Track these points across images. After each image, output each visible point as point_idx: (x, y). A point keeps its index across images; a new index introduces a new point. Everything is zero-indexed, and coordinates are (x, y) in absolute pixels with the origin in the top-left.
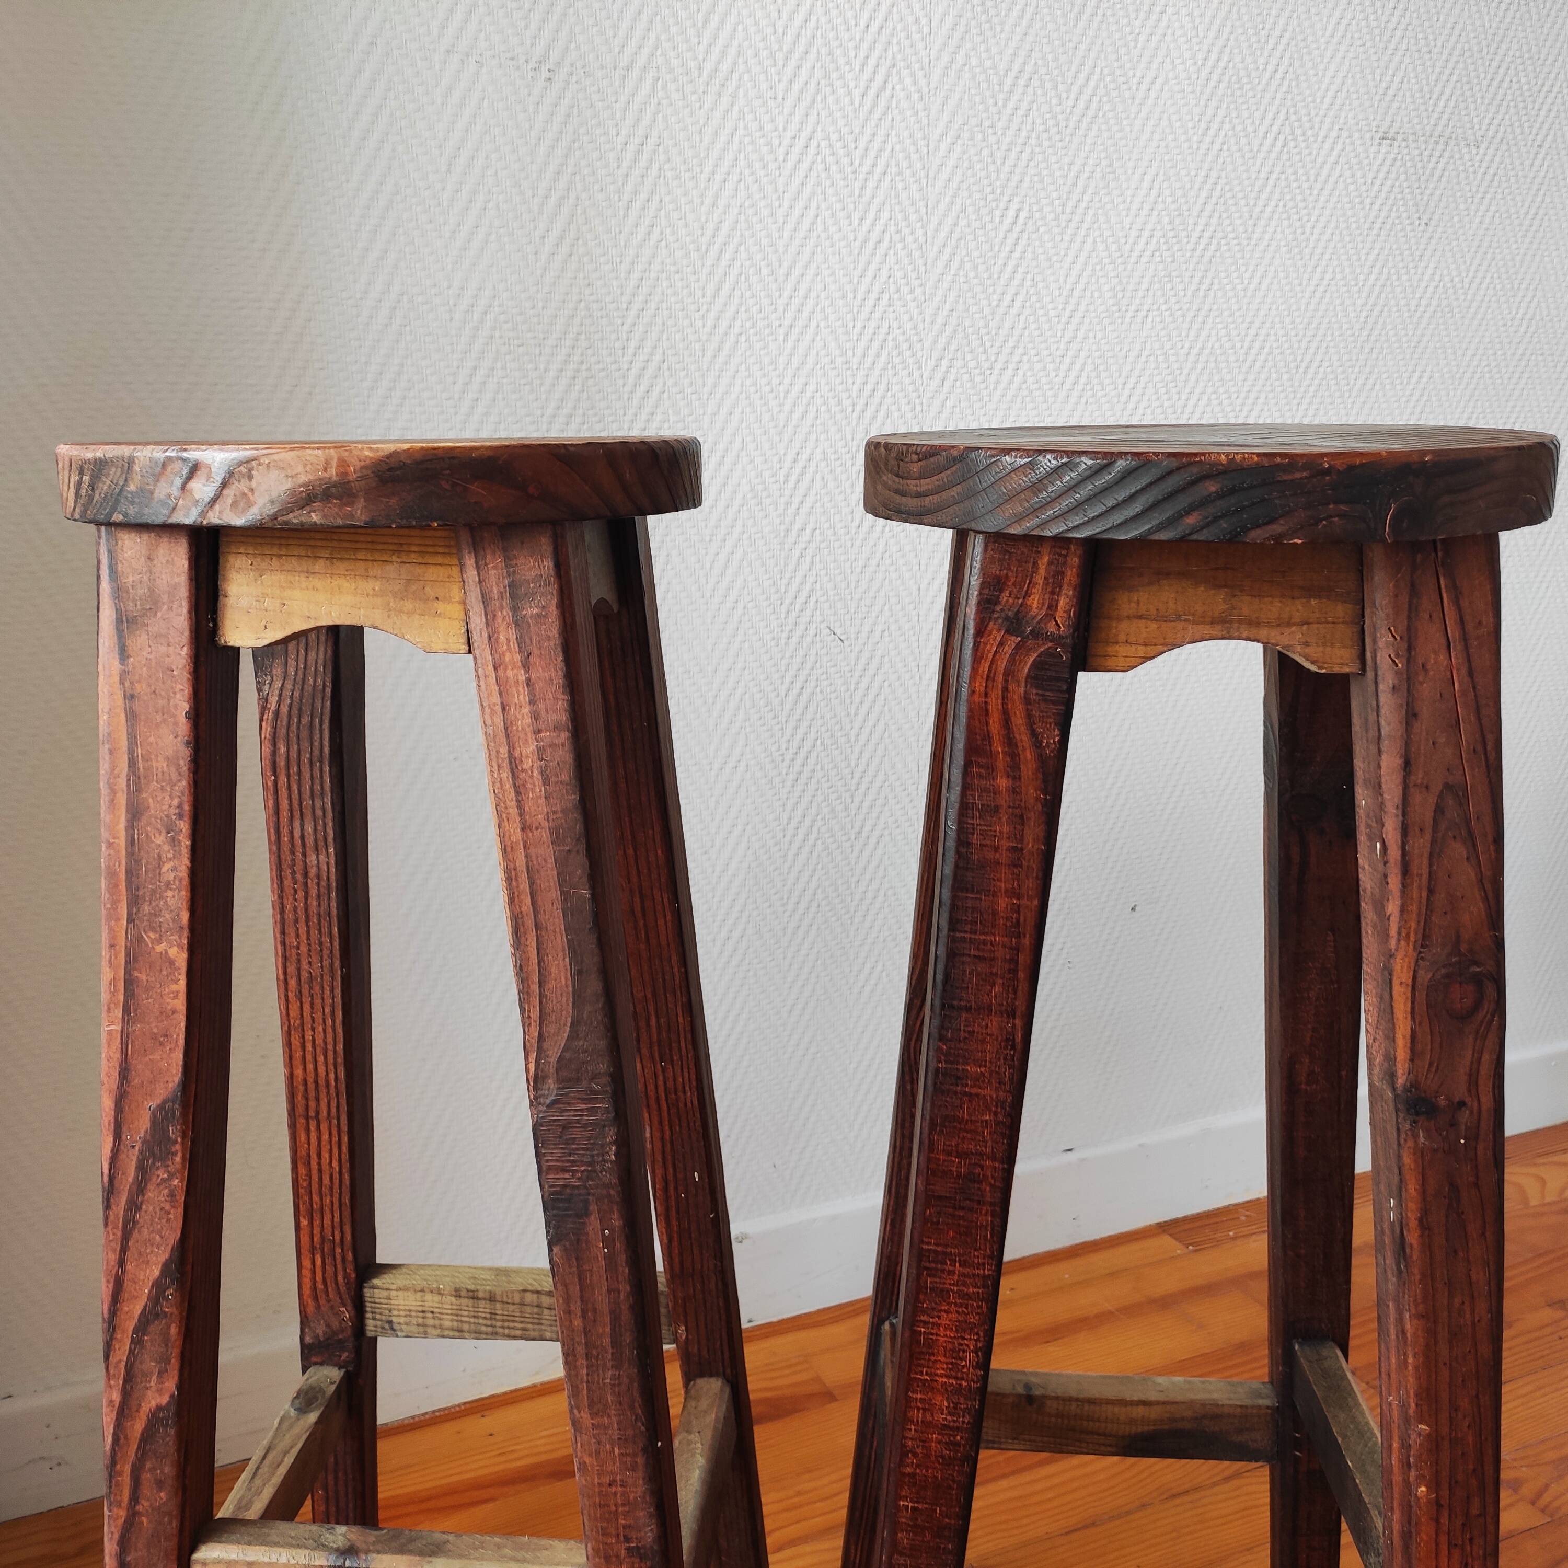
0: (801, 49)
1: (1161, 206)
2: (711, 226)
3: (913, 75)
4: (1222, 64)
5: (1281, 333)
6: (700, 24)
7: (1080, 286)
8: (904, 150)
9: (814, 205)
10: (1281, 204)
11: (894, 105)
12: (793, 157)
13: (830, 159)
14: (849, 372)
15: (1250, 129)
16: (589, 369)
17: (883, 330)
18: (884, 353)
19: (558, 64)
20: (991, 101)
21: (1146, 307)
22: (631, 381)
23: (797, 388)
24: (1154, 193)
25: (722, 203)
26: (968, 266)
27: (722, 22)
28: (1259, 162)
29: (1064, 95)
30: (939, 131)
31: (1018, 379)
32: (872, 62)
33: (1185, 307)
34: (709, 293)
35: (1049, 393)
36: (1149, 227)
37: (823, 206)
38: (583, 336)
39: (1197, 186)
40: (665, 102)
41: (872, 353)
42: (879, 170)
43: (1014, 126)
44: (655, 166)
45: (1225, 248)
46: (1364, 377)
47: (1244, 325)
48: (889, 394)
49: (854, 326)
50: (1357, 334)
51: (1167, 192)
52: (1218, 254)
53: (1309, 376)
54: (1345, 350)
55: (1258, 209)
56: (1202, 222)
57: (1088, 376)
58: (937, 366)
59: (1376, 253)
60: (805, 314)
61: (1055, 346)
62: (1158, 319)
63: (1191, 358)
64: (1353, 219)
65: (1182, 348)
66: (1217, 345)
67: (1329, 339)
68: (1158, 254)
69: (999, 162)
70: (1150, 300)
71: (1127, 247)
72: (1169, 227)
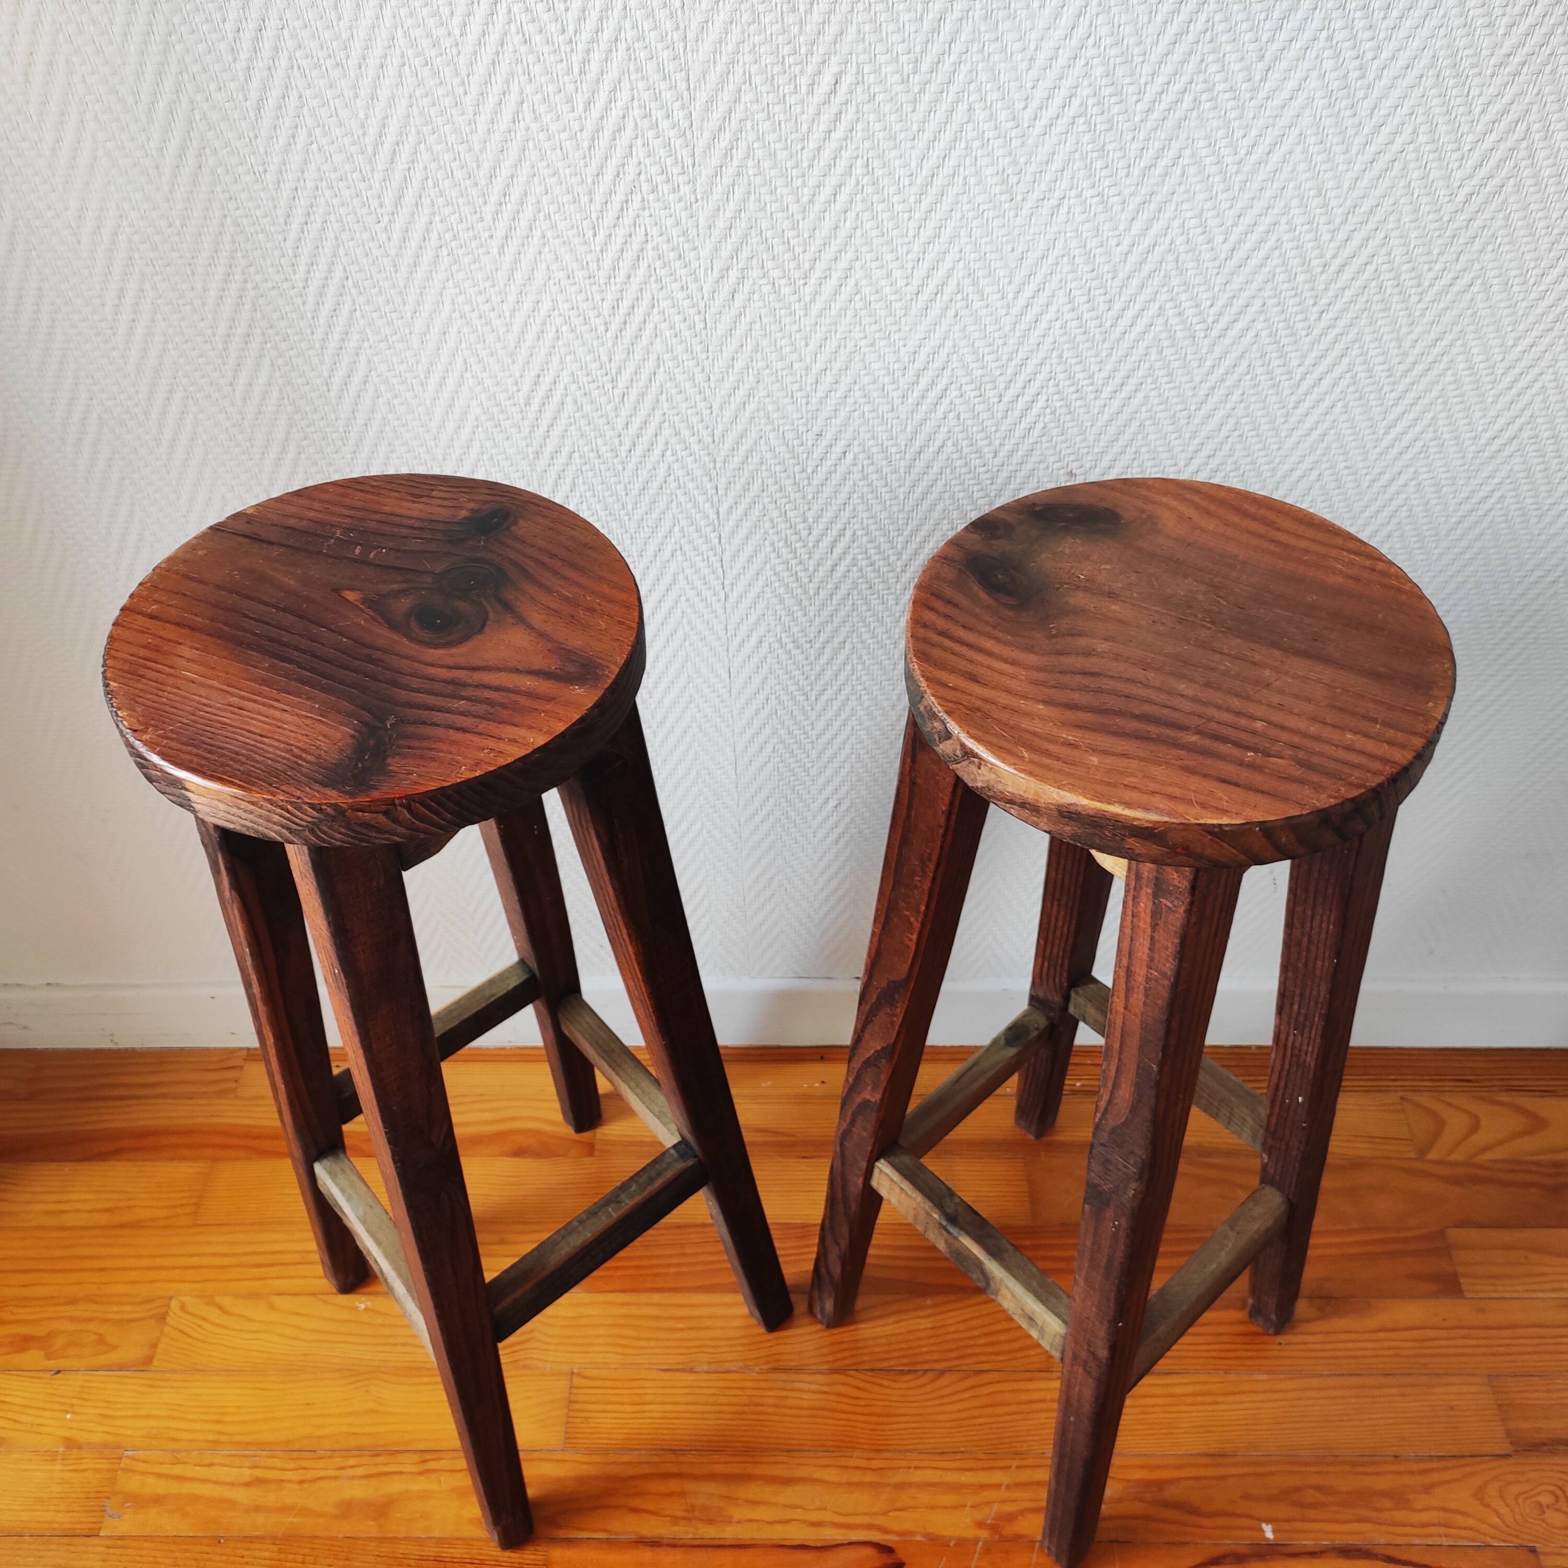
1: (1091, 52)
2: (374, 123)
5: (1299, 220)
7: (947, 170)
9: (515, 88)
10: (1324, 35)
12: (474, 29)
13: (529, 28)
14: (595, 288)
16: (256, 287)
17: (638, 239)
18: (643, 265)
21: (1057, 194)
23: (527, 306)
24: (1079, 32)
25: (384, 94)
26: (759, 153)
31: (848, 289)
33: (1127, 192)
34: (389, 198)
35: (897, 305)
36: (1067, 83)
37: (529, 89)
38: (239, 254)
39: (1160, 18)
41: (624, 265)
42: (607, 34)
44: (284, 55)
45: (1208, 105)
46: (1450, 276)
47: (1232, 212)
48: (656, 310)
49: (595, 235)
50: (1446, 219)
51: (1104, 31)
52: (1194, 114)
53: (1346, 276)
54: (1420, 241)
55: (1276, 46)
56: (1167, 69)
57: (958, 285)
58: (722, 277)
59: (1506, 99)
60: (524, 222)
61: (905, 248)
62: (1078, 209)
63: (1133, 258)
64: (1466, 52)
65: (1118, 245)
66: (1179, 240)
67: (1391, 226)
68: (1082, 120)
69: (802, 10)
70: (1065, 184)
71: (1028, 113)
72: (1105, 81)
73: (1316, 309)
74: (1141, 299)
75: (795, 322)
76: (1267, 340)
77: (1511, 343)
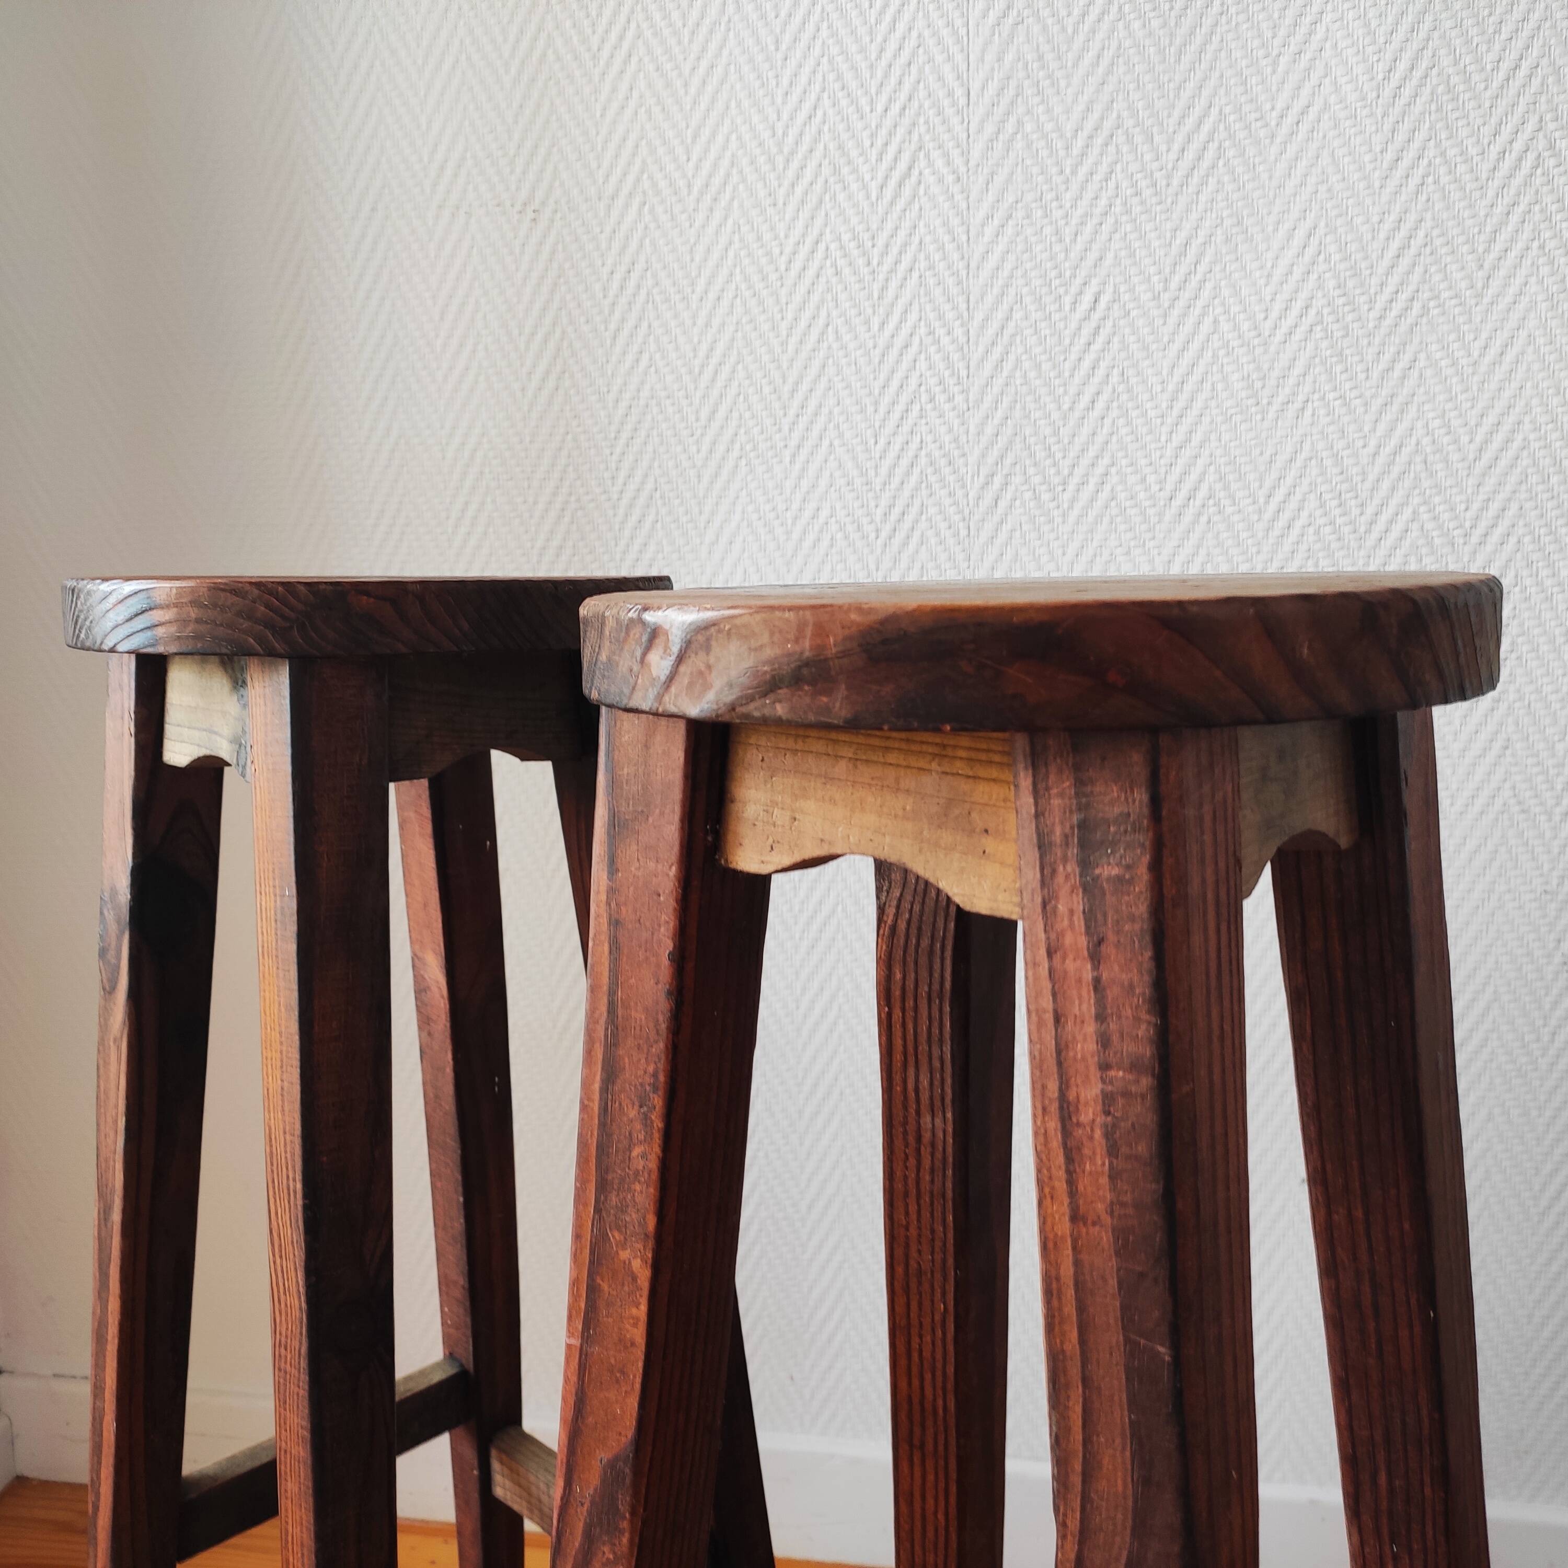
0: (804, 148)
1: (1322, 268)
2: (704, 347)
3: (946, 155)
4: (1417, 74)
5: (1543, 419)
6: (689, 141)
7: (1195, 377)
8: (936, 241)
9: (823, 313)
10: (1536, 244)
11: (922, 192)
12: (797, 265)
13: (841, 262)
14: (871, 495)
15: (1473, 151)
16: (578, 500)
17: (914, 446)
18: (917, 471)
19: (543, 203)
20: (1054, 170)
21: (1301, 398)
22: (621, 511)
23: (807, 514)
24: (1310, 252)
25: (716, 322)
26: (1027, 365)
27: (714, 134)
28: (1491, 193)
29: (1163, 148)
30: (981, 214)
31: (1104, 495)
32: (892, 150)
33: (1368, 394)
34: (704, 414)
35: (1151, 511)
36: (1303, 296)
37: (835, 313)
38: (571, 468)
39: (1382, 235)
40: (652, 226)
41: (899, 471)
42: (903, 267)
43: (1088, 195)
44: (643, 292)
45: (1436, 311)
47: (1474, 412)
48: (924, 517)
49: (876, 443)
51: (1332, 248)
52: (1424, 320)
55: (1493, 256)
56: (1394, 281)
57: (1210, 489)
58: (987, 484)
60: (815, 433)
61: (1158, 453)
62: (1322, 412)
63: (1381, 460)
65: (1364, 446)
66: (1426, 441)
68: (1319, 328)
69: (1068, 240)
70: (1307, 388)
71: (1269, 324)
72: (1338, 292)
74: (1394, 502)
75: (1053, 530)
76: (1531, 547)
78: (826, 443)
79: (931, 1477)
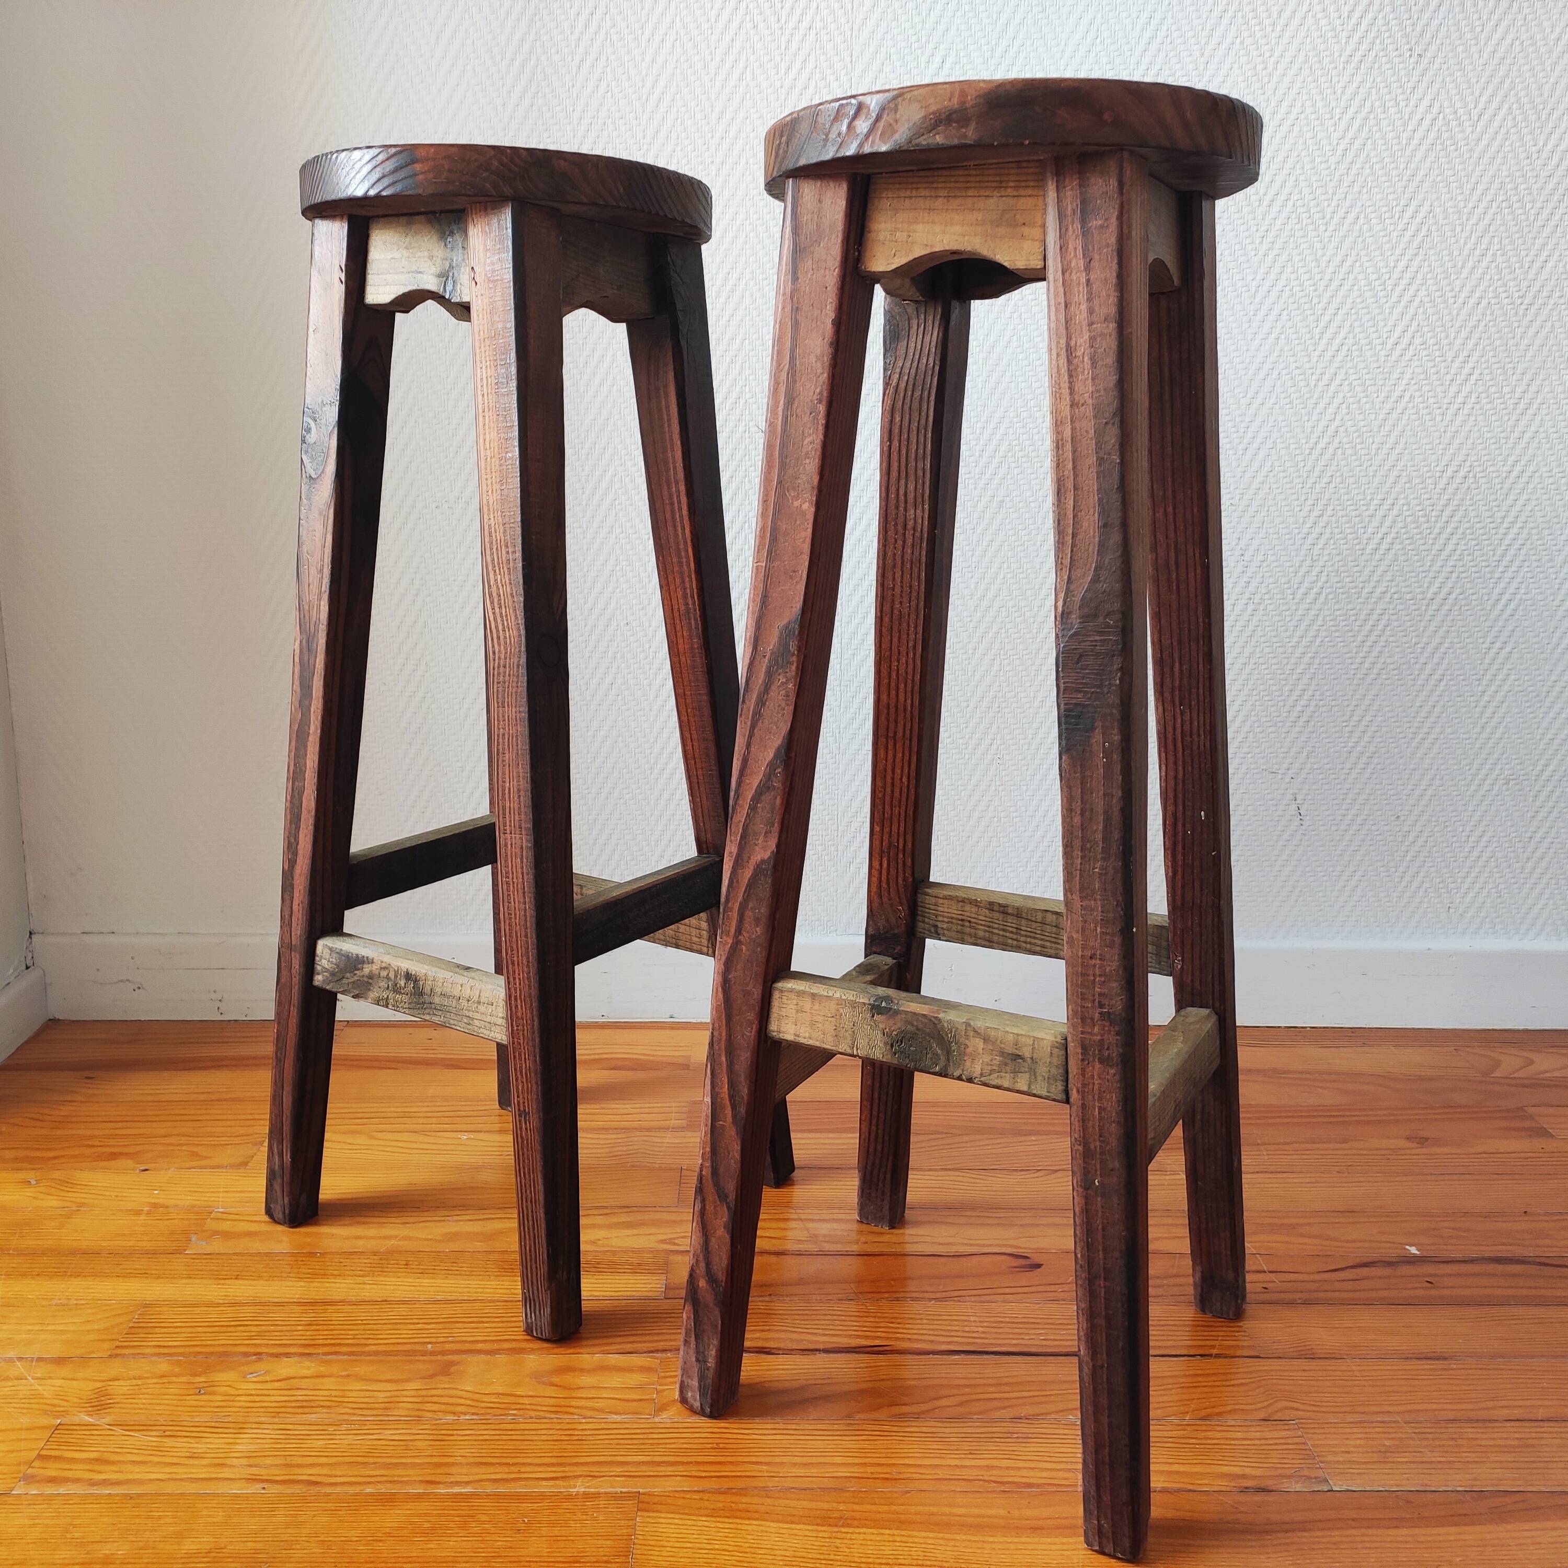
2: (650, 79)
8: (828, 7)
9: (743, 58)
10: (1238, 40)
12: (724, 18)
13: (758, 19)
24: (1091, 35)
25: (660, 59)
37: (752, 59)
39: (1139, 27)
42: (805, 24)
44: (603, 32)
46: (1344, 210)
50: (1333, 167)
51: (1106, 34)
53: (1275, 209)
54: (1319, 184)
55: (1211, 47)
59: (1355, 85)
64: (1325, 53)
67: (1299, 172)
69: (924, 14)
72: (1109, 67)
73: (1258, 234)
76: (1229, 259)
77: (1392, 265)
78: (743, 161)
79: (899, 755)
